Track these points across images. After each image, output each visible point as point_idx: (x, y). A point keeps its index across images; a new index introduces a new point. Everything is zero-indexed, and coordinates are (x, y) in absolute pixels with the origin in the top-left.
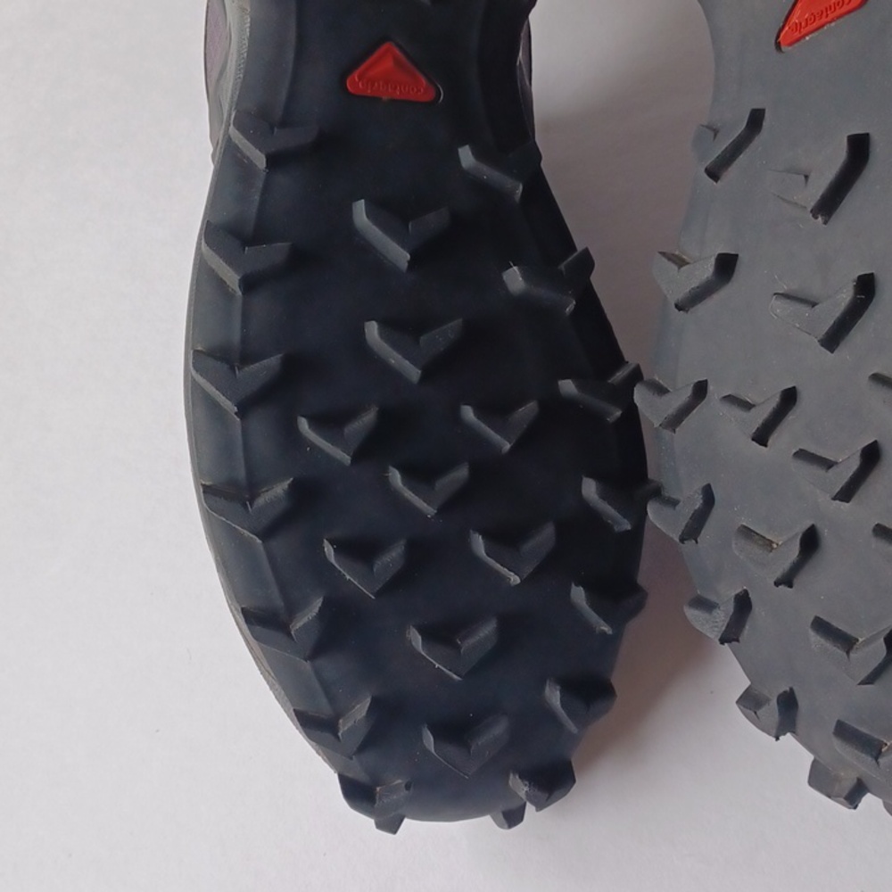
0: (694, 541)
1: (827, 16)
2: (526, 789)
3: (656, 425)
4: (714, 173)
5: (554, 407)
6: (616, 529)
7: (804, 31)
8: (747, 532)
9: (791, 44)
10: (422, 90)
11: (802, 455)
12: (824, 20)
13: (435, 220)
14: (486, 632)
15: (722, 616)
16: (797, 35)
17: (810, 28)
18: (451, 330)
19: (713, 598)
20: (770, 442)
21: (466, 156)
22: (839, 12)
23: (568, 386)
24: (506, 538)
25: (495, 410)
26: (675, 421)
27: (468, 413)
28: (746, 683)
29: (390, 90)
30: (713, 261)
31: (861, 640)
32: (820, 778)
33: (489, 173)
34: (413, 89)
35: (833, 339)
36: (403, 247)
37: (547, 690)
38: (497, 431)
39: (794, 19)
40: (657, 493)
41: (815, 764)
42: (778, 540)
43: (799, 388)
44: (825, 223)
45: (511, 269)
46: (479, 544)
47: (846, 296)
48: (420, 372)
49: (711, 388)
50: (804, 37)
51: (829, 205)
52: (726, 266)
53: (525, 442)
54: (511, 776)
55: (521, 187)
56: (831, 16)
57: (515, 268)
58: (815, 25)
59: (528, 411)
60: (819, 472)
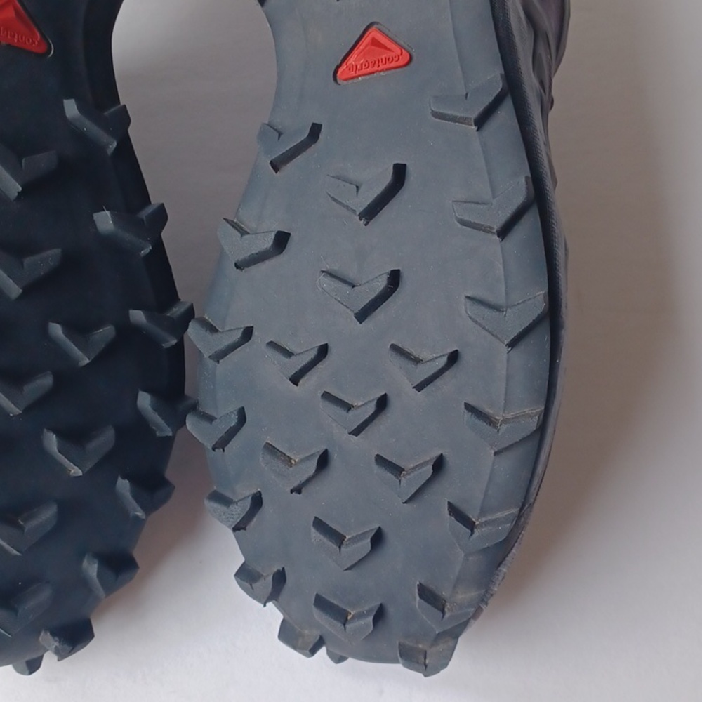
0: (221, 450)
1: (379, 66)
3: (206, 355)
4: (276, 166)
5: (127, 332)
7: (358, 73)
8: (270, 449)
9: (346, 80)
10: (36, 43)
11: (327, 396)
12: (376, 68)
13: (44, 161)
14: (47, 515)
15: (239, 511)
16: (353, 74)
17: (364, 71)
18: (51, 256)
19: (231, 496)
20: (301, 382)
21: (71, 108)
22: (388, 65)
23: (138, 316)
24: (74, 437)
25: (78, 329)
26: (219, 356)
27: (57, 330)
28: (241, 561)
29: (9, 37)
30: (273, 235)
31: (348, 537)
32: (288, 634)
33: (89, 127)
34: (29, 40)
35: (362, 315)
36: (17, 179)
37: (85, 563)
38: (80, 349)
39: (352, 60)
40: (194, 408)
41: (283, 623)
42: (296, 458)
43: (330, 345)
44: (366, 225)
45: (104, 212)
46: (52, 442)
47: (381, 284)
48: (21, 291)
49: (255, 333)
50: (357, 77)
51: (370, 213)
52: (282, 240)
53: (105, 357)
54: (42, 634)
55: (115, 144)
56: (381, 67)
57: (107, 212)
58: (368, 70)
59: (106, 332)
60: (341, 412)
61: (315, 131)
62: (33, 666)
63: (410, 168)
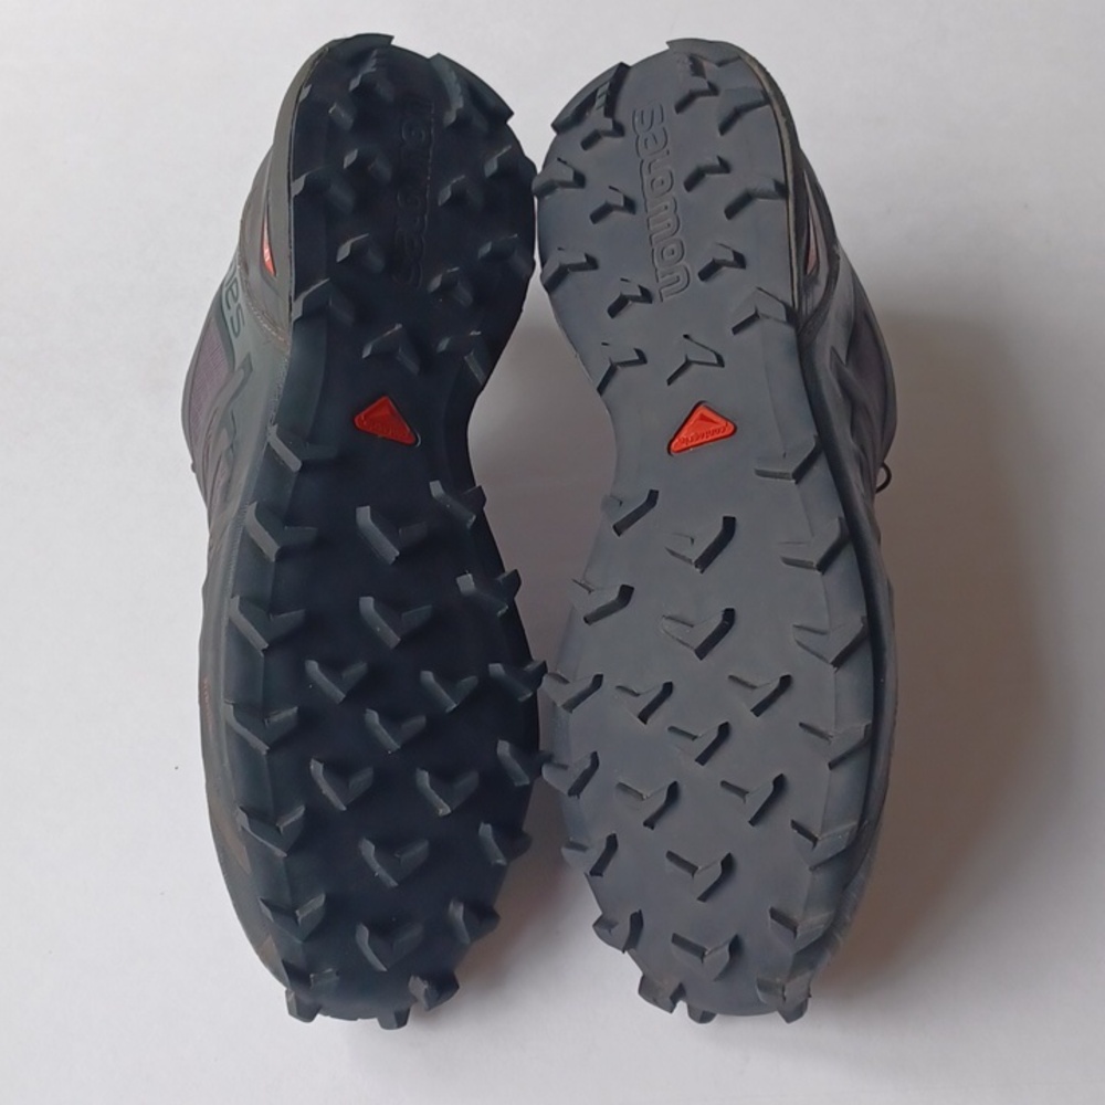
0: (576, 796)
2: (426, 986)
3: (559, 705)
4: (619, 529)
5: (487, 683)
6: (516, 784)
7: (690, 445)
8: (623, 788)
9: (679, 451)
10: (407, 435)
11: (674, 731)
12: (705, 439)
13: (418, 530)
14: (420, 849)
15: (595, 854)
16: (684, 446)
17: (694, 443)
18: (424, 611)
19: (584, 842)
20: (649, 720)
21: (437, 488)
22: (716, 436)
23: (497, 669)
24: (445, 776)
25: (448, 677)
26: (572, 705)
27: (428, 676)
28: (598, 913)
29: (385, 431)
30: (618, 589)
31: (700, 868)
32: (647, 990)
33: (452, 503)
35: (702, 652)
36: (395, 545)
37: (451, 906)
38: (447, 693)
39: (683, 435)
40: (549, 759)
41: (643, 979)
42: (647, 793)
43: (674, 683)
44: (702, 572)
45: (466, 575)
46: (425, 779)
47: (717, 621)
48: (399, 640)
49: (605, 680)
50: (688, 448)
51: (705, 561)
52: (626, 593)
53: (470, 702)
54: (412, 978)
55: (474, 518)
56: (710, 438)
57: (470, 575)
58: (698, 442)
59: (469, 682)
60: (687, 740)
61: (653, 497)
62: (401, 1021)
63: (739, 521)
